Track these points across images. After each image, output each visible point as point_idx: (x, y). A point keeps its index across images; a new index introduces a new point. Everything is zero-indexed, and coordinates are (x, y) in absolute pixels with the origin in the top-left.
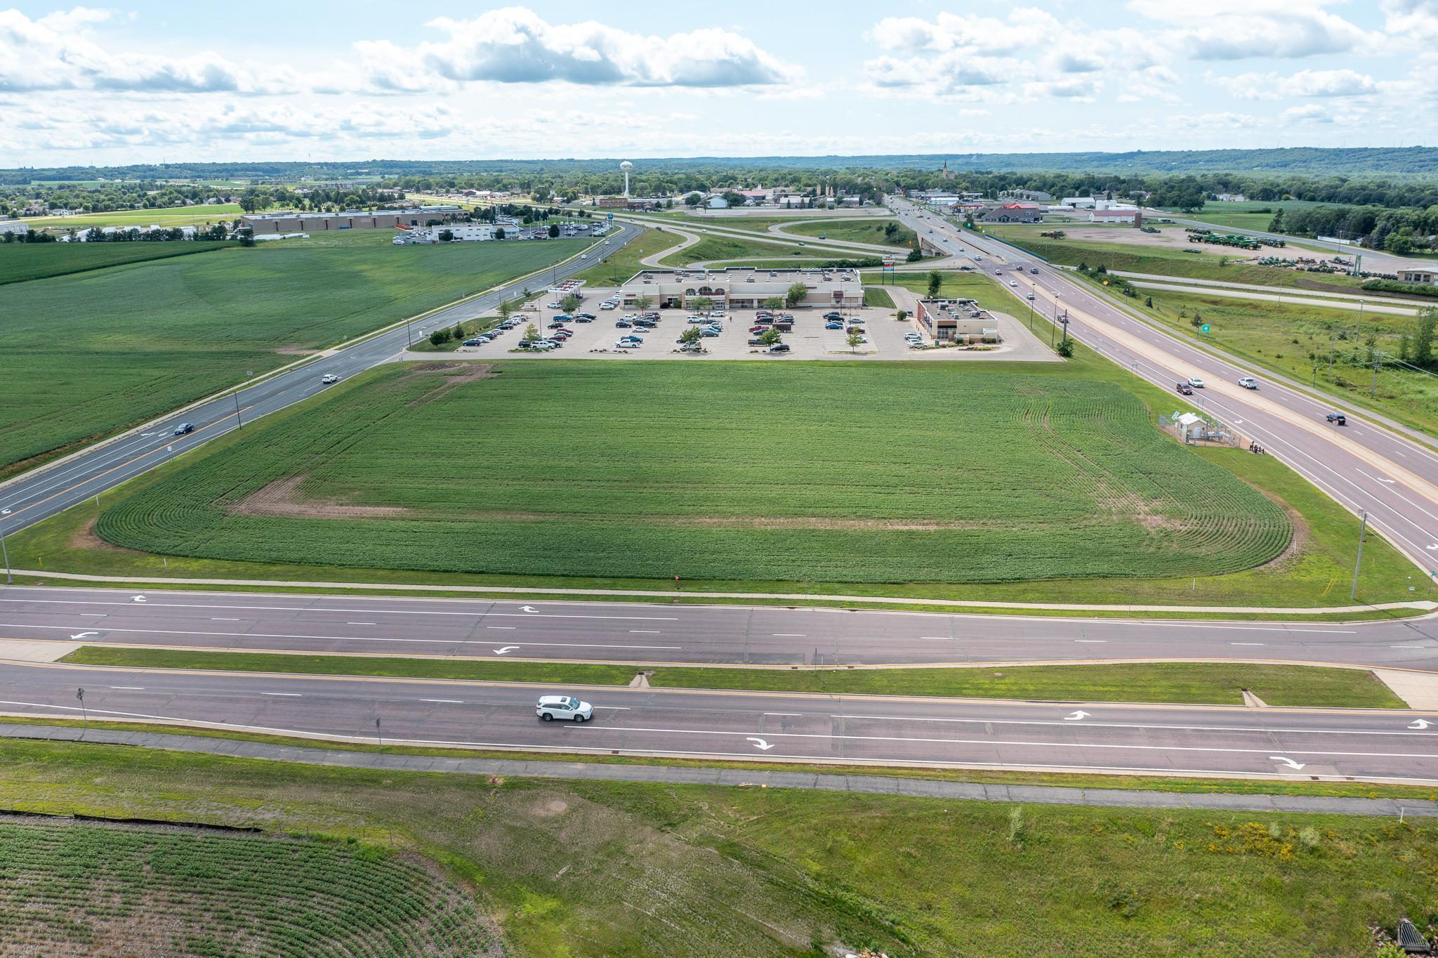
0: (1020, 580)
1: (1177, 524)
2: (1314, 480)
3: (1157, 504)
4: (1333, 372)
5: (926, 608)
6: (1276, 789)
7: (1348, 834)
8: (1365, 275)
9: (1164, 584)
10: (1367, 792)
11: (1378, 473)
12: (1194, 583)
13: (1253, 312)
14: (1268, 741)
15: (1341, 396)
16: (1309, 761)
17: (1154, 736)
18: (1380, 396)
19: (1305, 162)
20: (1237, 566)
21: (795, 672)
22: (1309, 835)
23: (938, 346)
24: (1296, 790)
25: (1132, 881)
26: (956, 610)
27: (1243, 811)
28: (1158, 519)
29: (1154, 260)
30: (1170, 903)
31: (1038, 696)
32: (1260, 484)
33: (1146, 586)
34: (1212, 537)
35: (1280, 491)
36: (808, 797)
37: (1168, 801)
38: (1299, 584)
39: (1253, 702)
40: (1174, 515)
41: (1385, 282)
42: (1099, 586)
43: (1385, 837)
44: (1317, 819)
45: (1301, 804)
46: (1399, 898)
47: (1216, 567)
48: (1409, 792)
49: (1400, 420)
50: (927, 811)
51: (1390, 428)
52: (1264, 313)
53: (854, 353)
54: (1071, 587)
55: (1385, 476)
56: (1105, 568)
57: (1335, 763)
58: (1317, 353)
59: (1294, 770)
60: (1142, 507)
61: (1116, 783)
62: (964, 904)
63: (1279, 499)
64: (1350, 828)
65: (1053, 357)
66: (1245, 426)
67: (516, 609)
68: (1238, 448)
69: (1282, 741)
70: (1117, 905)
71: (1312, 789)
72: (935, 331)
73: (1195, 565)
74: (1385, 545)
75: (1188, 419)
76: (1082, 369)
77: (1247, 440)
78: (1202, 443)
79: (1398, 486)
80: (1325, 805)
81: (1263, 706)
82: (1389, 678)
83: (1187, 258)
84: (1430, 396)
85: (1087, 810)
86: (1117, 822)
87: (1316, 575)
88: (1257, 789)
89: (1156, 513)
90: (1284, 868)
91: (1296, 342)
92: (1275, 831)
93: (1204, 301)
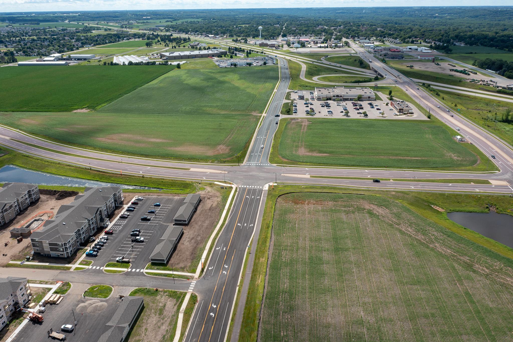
0: (437, 167)
1: (459, 158)
2: (482, 150)
3: (455, 155)
4: (487, 123)
5: (424, 171)
6: (475, 192)
7: (483, 196)
8: (498, 87)
9: (459, 168)
10: (486, 193)
11: (493, 149)
12: (463, 168)
13: (468, 99)
14: (474, 188)
15: (488, 130)
16: (479, 190)
17: (460, 187)
18: (496, 129)
19: (484, 15)
20: (469, 166)
21: (411, 179)
22: (479, 196)
23: (400, 115)
24: (478, 192)
25: (460, 200)
26: (429, 172)
27: (472, 194)
28: (456, 157)
29: (441, 78)
30: (464, 202)
31: (444, 182)
32: (472, 151)
33: (456, 168)
34: (465, 161)
35: (476, 152)
36: (422, 192)
37: (463, 193)
38: (479, 169)
39: (472, 183)
40: (458, 157)
41: (503, 90)
42: (449, 168)
43: (488, 196)
44: (480, 195)
45: (478, 194)
46: (488, 202)
47: (466, 166)
48: (491, 193)
49: (498, 136)
50: (436, 194)
51: (496, 139)
52: (471, 99)
53: (383, 117)
54: (445, 168)
55: (494, 150)
56: (449, 166)
57: (482, 190)
58: (484, 118)
59: (477, 190)
60: (453, 155)
61: (457, 191)
62: (442, 202)
63: (475, 154)
64: (484, 196)
65: (426, 118)
66: (469, 138)
67: (365, 171)
68: (468, 143)
69: (476, 188)
70: (458, 202)
71: (480, 192)
72: (398, 110)
73: (463, 165)
74: (492, 162)
75: (459, 137)
76: (433, 122)
77: (470, 141)
78: (461, 142)
79: (496, 152)
80: (481, 194)
81: (474, 184)
82: (490, 181)
83: (450, 78)
84: (506, 130)
85: (454, 194)
86: (457, 195)
87: (481, 167)
88: (473, 192)
89: (455, 156)
90: (476, 199)
91: (479, 113)
92: (475, 196)
93: (456, 95)
